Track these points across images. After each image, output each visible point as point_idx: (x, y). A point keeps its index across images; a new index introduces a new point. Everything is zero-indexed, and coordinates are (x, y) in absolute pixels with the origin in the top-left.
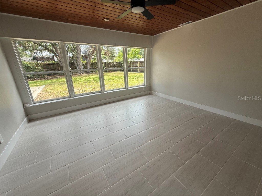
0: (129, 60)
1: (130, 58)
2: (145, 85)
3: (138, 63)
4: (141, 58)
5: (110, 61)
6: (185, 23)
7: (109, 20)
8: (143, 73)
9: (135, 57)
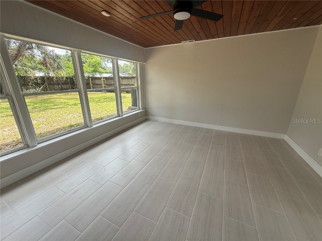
0: (86, 75)
1: (87, 72)
2: (140, 110)
3: (102, 79)
4: (104, 73)
5: (52, 74)
6: (188, 41)
7: (109, 16)
8: (114, 94)
9: (95, 71)
